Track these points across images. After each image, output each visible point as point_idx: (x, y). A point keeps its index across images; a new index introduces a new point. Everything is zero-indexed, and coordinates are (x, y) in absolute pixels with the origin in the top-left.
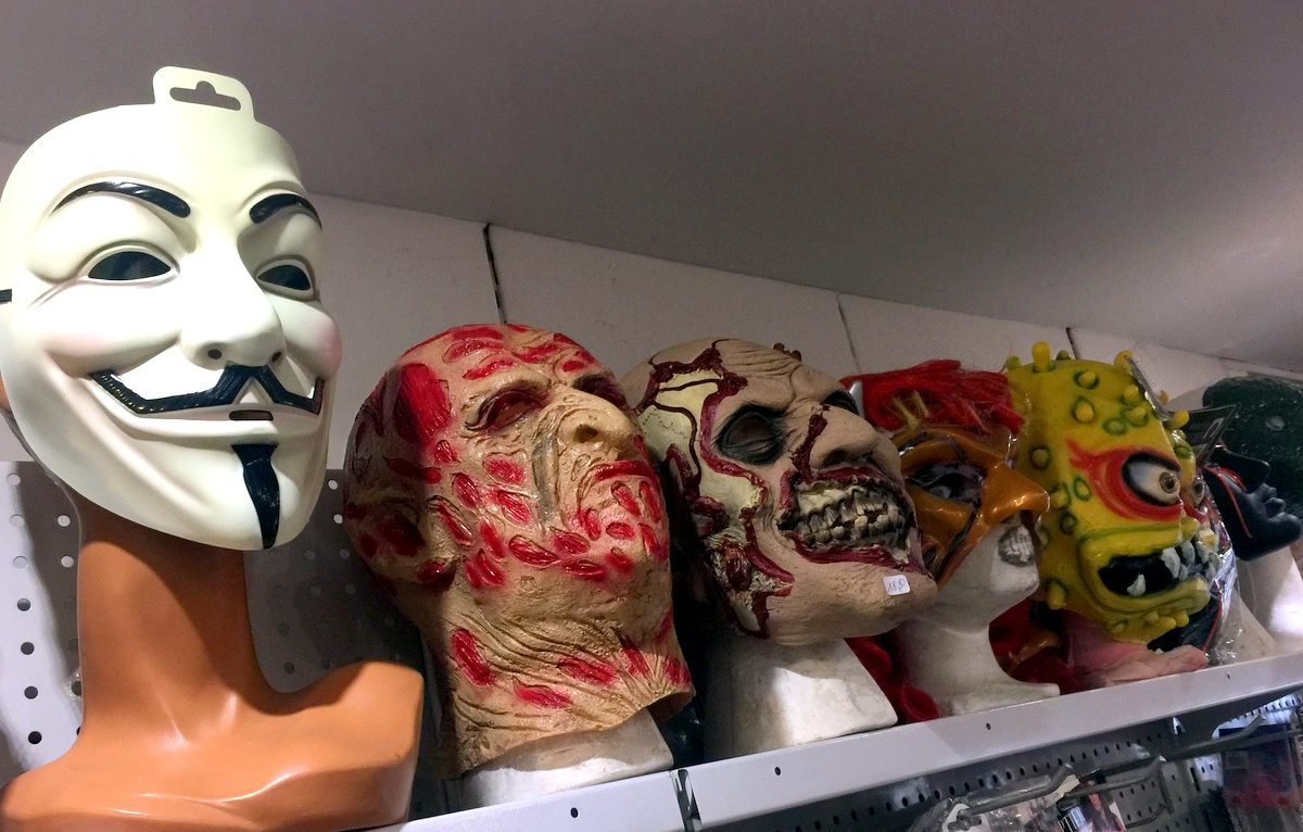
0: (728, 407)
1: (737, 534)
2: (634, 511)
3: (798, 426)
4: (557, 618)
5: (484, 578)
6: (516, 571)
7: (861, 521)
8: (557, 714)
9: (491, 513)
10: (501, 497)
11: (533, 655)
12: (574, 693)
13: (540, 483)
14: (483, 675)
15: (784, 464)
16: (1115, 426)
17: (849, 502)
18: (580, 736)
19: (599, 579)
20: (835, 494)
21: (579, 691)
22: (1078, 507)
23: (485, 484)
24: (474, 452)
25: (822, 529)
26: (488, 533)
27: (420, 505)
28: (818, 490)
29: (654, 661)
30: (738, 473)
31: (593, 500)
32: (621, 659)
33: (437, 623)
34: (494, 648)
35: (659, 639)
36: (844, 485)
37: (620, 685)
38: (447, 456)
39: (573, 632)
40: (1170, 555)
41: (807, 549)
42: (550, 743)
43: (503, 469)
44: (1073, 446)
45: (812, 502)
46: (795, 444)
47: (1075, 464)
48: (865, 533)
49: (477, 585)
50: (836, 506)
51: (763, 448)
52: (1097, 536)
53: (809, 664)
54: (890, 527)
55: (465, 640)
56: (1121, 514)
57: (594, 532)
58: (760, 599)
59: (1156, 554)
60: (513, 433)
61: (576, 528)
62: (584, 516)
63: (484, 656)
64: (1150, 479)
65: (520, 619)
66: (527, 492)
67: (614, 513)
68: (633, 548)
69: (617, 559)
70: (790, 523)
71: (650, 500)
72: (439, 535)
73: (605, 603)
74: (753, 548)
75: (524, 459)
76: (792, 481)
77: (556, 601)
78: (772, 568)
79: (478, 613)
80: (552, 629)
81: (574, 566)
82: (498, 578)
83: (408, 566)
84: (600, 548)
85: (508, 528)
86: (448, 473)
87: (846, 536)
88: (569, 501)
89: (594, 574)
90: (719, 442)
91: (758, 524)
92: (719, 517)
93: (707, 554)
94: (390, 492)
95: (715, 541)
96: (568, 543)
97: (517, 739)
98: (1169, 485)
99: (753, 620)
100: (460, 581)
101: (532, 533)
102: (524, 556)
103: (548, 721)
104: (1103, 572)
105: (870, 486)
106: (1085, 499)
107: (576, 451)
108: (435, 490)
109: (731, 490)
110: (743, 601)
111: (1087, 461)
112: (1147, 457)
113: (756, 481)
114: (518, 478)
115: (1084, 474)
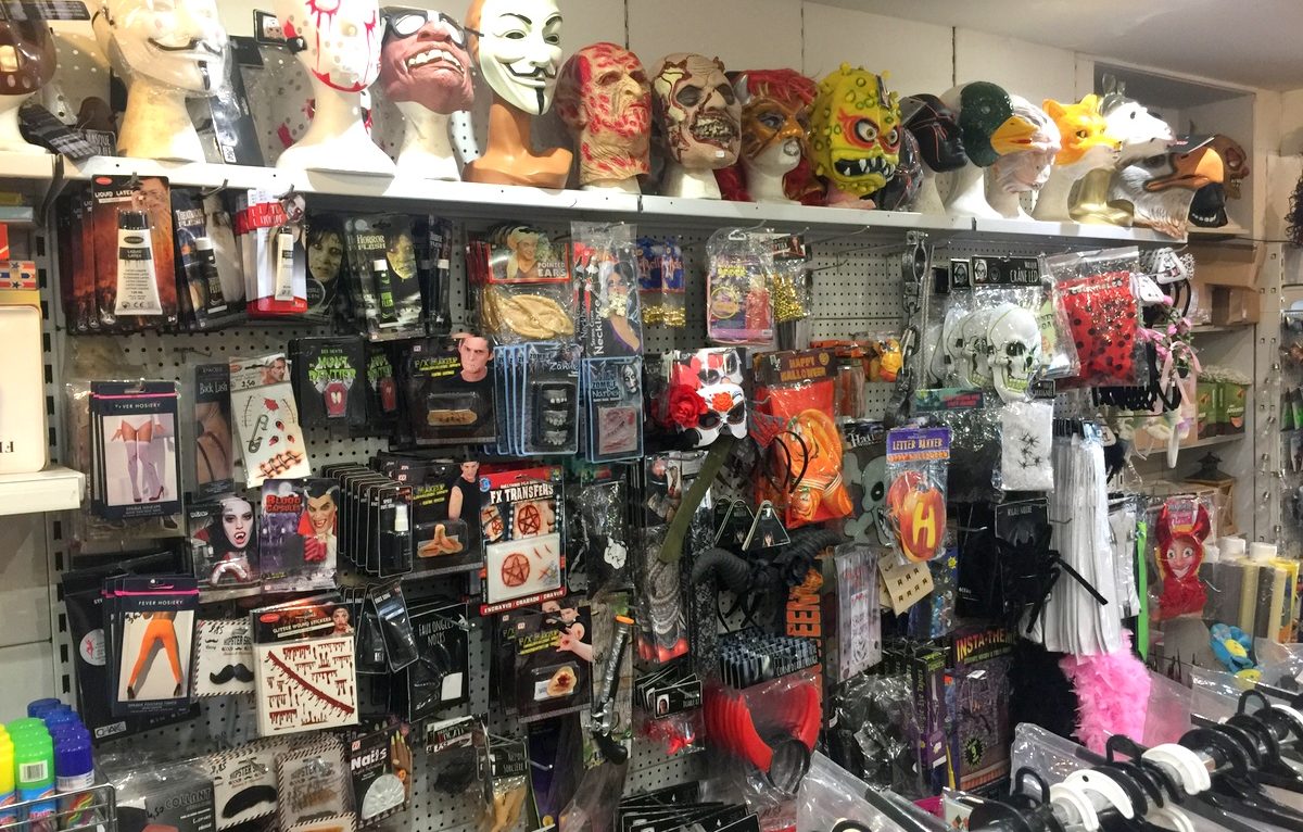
0: (683, 85)
1: (676, 128)
2: (638, 118)
3: (704, 95)
4: (612, 145)
5: (594, 130)
6: (603, 129)
7: (715, 132)
8: (608, 172)
9: (598, 111)
10: (602, 106)
11: (604, 155)
12: (614, 168)
13: (613, 105)
14: (590, 158)
15: (696, 108)
16: (860, 106)
17: (713, 125)
18: (613, 180)
19: (626, 136)
20: (709, 121)
21: (615, 168)
22: (833, 136)
23: (598, 102)
24: (597, 91)
25: (702, 132)
26: (597, 116)
27: (579, 103)
28: (704, 118)
29: (638, 163)
30: (681, 108)
31: (627, 113)
32: (629, 160)
33: (578, 139)
34: (594, 151)
35: (641, 157)
36: (713, 118)
37: (627, 168)
38: (589, 90)
39: (616, 150)
40: (863, 163)
41: (697, 138)
42: (605, 180)
43: (603, 98)
44: (841, 111)
45: (701, 122)
46: (702, 101)
47: (839, 118)
48: (715, 135)
49: (592, 131)
50: (708, 125)
51: (691, 101)
52: (838, 149)
53: (695, 175)
54: (724, 135)
55: (586, 147)
56: (849, 142)
57: (626, 122)
58: (679, 150)
59: (857, 161)
60: (609, 87)
61: (621, 120)
62: (624, 117)
63: (591, 152)
64: (864, 130)
65: (602, 143)
66: (609, 106)
67: (632, 118)
68: (636, 129)
69: (631, 132)
70: (693, 128)
71: (644, 115)
72: (583, 113)
73: (627, 144)
74: (680, 134)
75: (610, 96)
76: (697, 115)
77: (613, 141)
78: (685, 142)
79: (591, 139)
80: (611, 148)
81: (619, 131)
82: (598, 130)
83: (573, 121)
84: (627, 127)
85: (603, 116)
86: (588, 95)
87: (709, 135)
88: (621, 112)
89: (624, 135)
90: (678, 96)
91: (682, 127)
92: (672, 122)
93: (667, 133)
94: (571, 97)
95: (670, 129)
96: (618, 124)
97: (595, 177)
98: (870, 134)
99: (677, 158)
100: (587, 128)
101: (609, 119)
102: (606, 125)
103: (605, 174)
104: (836, 164)
105: (721, 120)
106: (837, 134)
107: (625, 97)
108: (583, 99)
109: (677, 113)
110: (675, 150)
111: (844, 117)
112: (867, 121)
113: (685, 112)
114: (607, 102)
115: (841, 124)
